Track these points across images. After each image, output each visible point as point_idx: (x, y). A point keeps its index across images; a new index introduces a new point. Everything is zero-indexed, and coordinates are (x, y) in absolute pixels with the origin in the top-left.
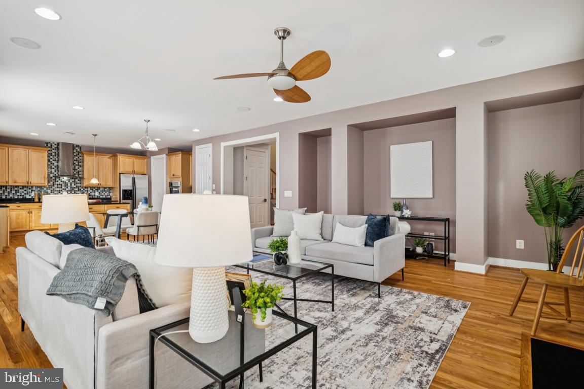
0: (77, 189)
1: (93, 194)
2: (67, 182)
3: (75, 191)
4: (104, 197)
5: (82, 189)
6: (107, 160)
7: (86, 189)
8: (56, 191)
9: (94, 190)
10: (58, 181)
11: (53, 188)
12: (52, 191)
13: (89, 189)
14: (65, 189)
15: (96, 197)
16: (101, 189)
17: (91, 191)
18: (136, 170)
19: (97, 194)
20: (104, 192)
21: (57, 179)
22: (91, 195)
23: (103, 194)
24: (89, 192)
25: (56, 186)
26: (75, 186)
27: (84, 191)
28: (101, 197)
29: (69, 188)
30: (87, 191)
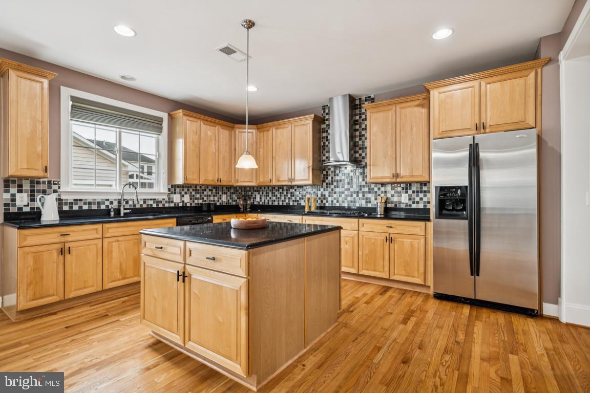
0: (366, 189)
1: (395, 199)
2: (352, 174)
3: (363, 192)
4: (421, 206)
5: (376, 189)
6: (413, 113)
7: (383, 189)
8: (335, 193)
9: (399, 189)
10: (338, 175)
11: (332, 187)
12: (329, 193)
13: (389, 188)
14: (349, 190)
15: (403, 206)
16: (414, 188)
17: (393, 192)
18: (490, 119)
19: (404, 199)
20: (421, 195)
21: (337, 172)
22: (392, 202)
23: (417, 199)
24: (389, 195)
25: (335, 184)
26: (364, 183)
27: (379, 192)
28: (414, 206)
29: (355, 186)
30: (386, 192)
